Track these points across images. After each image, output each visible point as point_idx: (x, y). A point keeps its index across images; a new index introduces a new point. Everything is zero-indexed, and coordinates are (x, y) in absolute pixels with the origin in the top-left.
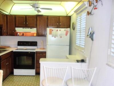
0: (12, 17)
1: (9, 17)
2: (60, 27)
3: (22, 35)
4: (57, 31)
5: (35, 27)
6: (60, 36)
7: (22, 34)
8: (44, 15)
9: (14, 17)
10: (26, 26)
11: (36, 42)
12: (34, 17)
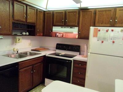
0: (50, 13)
1: (47, 13)
2: (115, 25)
3: (61, 36)
4: (107, 31)
5: (76, 26)
6: (112, 41)
7: (61, 34)
8: (89, 8)
9: (52, 13)
10: (65, 24)
11: (79, 46)
12: (76, 12)
